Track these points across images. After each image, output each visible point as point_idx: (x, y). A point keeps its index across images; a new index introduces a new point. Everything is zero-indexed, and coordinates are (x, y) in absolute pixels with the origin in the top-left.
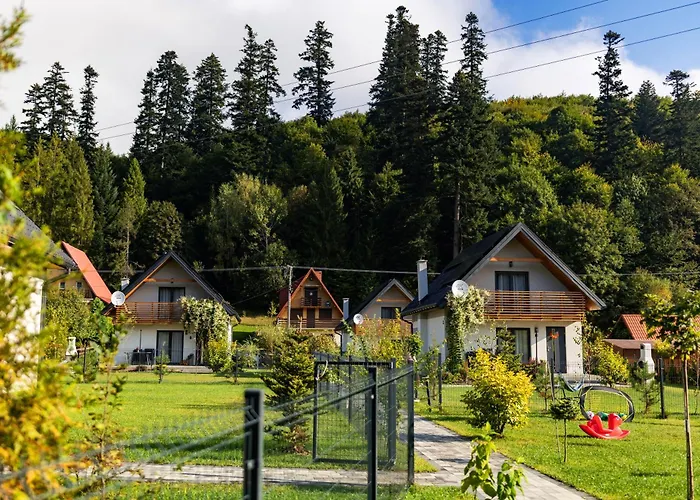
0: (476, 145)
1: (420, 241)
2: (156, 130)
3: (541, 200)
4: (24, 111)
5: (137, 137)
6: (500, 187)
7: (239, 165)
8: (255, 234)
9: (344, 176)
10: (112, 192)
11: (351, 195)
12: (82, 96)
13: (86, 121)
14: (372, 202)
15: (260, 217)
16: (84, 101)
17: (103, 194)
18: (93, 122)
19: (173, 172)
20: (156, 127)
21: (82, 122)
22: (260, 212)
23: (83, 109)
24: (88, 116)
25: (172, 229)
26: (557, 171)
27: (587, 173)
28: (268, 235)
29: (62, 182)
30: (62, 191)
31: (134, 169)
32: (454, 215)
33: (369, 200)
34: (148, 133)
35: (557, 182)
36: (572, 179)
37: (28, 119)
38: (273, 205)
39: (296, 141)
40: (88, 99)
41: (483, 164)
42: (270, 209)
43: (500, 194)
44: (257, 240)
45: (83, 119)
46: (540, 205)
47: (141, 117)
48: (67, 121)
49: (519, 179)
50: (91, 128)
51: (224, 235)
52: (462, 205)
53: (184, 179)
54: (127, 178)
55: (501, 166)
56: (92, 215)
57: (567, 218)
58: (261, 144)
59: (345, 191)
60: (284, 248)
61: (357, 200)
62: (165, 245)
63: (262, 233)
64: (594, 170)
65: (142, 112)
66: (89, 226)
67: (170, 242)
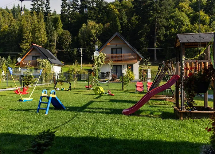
0: (161, 6)
1: (143, 39)
2: (68, 8)
3: (184, 23)
4: (31, 5)
5: (62, 10)
6: (170, 20)
7: (90, 17)
8: (92, 39)
9: (121, 19)
10: (52, 28)
11: (123, 25)
13: (48, 7)
14: (130, 27)
15: (93, 34)
17: (49, 29)
18: (50, 7)
19: (73, 21)
20: (67, 7)
21: (46, 7)
22: (93, 32)
23: (47, 3)
24: (48, 5)
25: (68, 38)
26: (192, 13)
27: (202, 13)
28: (96, 39)
29: (37, 26)
30: (37, 29)
31: (59, 21)
32: (155, 30)
33: (128, 26)
34: (65, 9)
35: (191, 17)
36: (196, 16)
37: (32, 7)
38: (97, 30)
39: (111, 8)
41: (163, 13)
42: (96, 31)
43: (170, 22)
44: (92, 41)
45: (47, 6)
46: (184, 25)
47: (62, 4)
48: (43, 7)
49: (177, 17)
50: (49, 9)
51: (83, 40)
52: (157, 27)
54: (57, 24)
55: (172, 13)
56: (46, 36)
57: (192, 29)
58: (97, 10)
59: (121, 24)
60: (100, 43)
61: (125, 27)
62: (66, 44)
63: (94, 39)
64: (205, 12)
65: (63, 3)
66: (45, 39)
67: (67, 43)
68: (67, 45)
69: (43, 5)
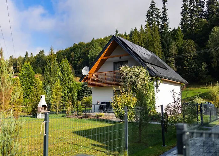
4: (146, 21)
5: (182, 19)
10: (170, 41)
12: (162, 10)
13: (165, 19)
16: (163, 12)
17: (166, 42)
18: (167, 19)
19: (198, 30)
20: (189, 14)
23: (163, 15)
24: (165, 17)
25: (192, 50)
30: (151, 43)
34: (186, 17)
40: (165, 11)
47: (183, 12)
48: (160, 21)
50: (167, 21)
53: (201, 31)
54: (176, 34)
56: (161, 50)
62: (189, 57)
65: (183, 9)
66: (160, 54)
67: (191, 56)
68: (190, 59)
69: (159, 19)
